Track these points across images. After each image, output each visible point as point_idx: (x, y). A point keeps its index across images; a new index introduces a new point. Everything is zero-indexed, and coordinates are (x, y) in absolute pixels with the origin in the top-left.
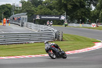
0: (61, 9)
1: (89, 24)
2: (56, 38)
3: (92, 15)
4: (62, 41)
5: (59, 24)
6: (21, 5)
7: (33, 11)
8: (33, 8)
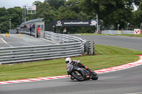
0: (90, 10)
1: (131, 30)
2: (85, 51)
3: (134, 18)
4: (93, 54)
5: (89, 32)
6: (34, 8)
7: (52, 15)
8: (52, 12)
